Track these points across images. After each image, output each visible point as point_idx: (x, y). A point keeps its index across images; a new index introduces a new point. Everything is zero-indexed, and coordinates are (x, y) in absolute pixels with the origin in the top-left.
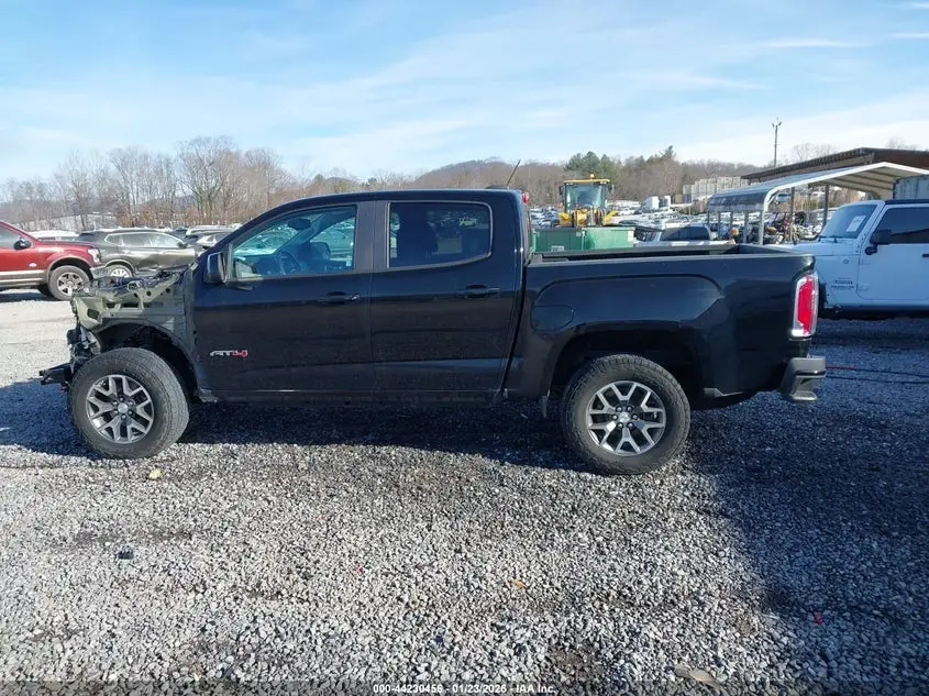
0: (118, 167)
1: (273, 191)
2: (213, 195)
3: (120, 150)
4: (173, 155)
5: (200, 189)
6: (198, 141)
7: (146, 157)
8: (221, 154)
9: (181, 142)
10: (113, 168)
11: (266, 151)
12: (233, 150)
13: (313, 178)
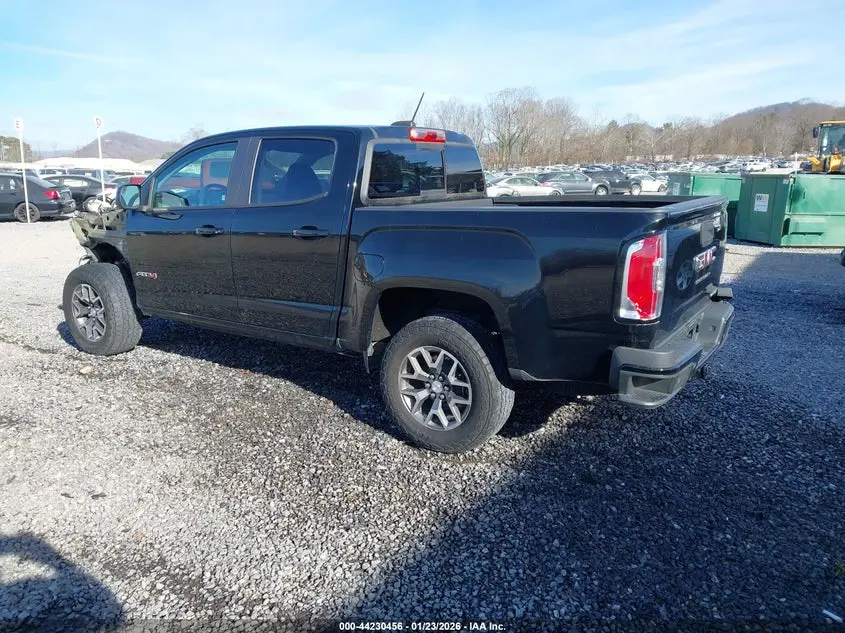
0: (440, 117)
1: (568, 137)
2: (513, 141)
3: (442, 102)
4: (484, 105)
5: (503, 136)
6: (506, 93)
7: (462, 107)
8: (524, 103)
9: (491, 94)
10: (436, 118)
11: (566, 99)
12: (536, 100)
13: (606, 124)
